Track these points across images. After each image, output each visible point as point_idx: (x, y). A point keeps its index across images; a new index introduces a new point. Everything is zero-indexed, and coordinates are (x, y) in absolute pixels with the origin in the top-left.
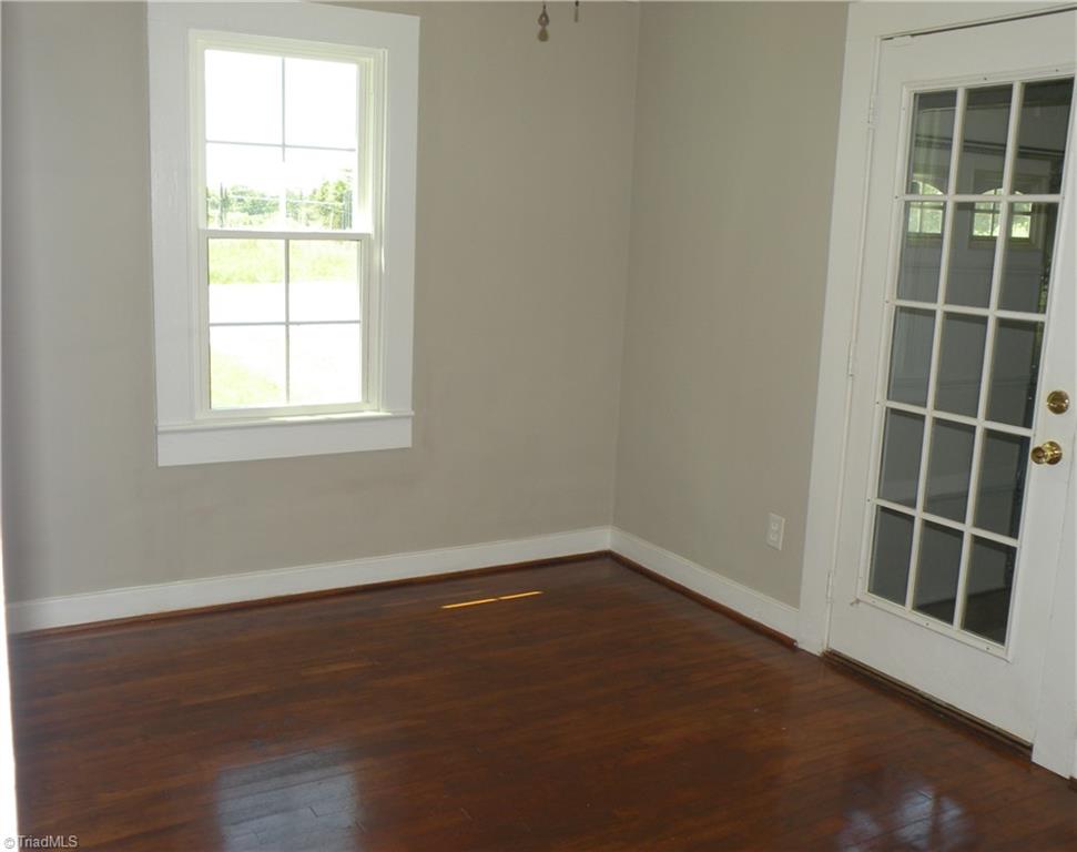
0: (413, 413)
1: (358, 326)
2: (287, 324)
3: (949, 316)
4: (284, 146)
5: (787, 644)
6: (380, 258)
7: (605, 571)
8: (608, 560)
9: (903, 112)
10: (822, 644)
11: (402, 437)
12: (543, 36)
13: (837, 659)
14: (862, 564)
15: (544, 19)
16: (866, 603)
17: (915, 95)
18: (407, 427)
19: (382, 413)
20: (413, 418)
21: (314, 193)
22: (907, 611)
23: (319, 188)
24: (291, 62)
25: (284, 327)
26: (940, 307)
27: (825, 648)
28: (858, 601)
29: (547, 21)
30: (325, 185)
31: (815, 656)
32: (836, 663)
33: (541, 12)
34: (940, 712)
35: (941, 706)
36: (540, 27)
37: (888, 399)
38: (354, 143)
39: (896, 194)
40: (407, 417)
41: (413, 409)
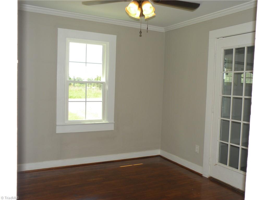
0: (114, 122)
1: (102, 102)
2: (86, 102)
3: (234, 98)
4: (86, 63)
5: (200, 175)
6: (107, 87)
7: (159, 159)
8: (159, 157)
9: (222, 54)
10: (208, 175)
11: (112, 128)
12: (141, 36)
13: (212, 178)
14: (217, 156)
15: (141, 32)
16: (218, 165)
17: (224, 50)
18: (113, 125)
19: (107, 122)
20: (114, 123)
21: (95, 79)
22: (227, 166)
23: (96, 78)
24: (88, 45)
25: (85, 102)
26: (232, 96)
27: (209, 176)
28: (216, 165)
29: (141, 33)
30: (98, 77)
31: (207, 178)
32: (212, 180)
33: (140, 31)
34: (236, 190)
35: (236, 189)
36: (140, 34)
37: (221, 117)
38: (101, 63)
39: (221, 72)
40: (113, 123)
41: (114, 121)
